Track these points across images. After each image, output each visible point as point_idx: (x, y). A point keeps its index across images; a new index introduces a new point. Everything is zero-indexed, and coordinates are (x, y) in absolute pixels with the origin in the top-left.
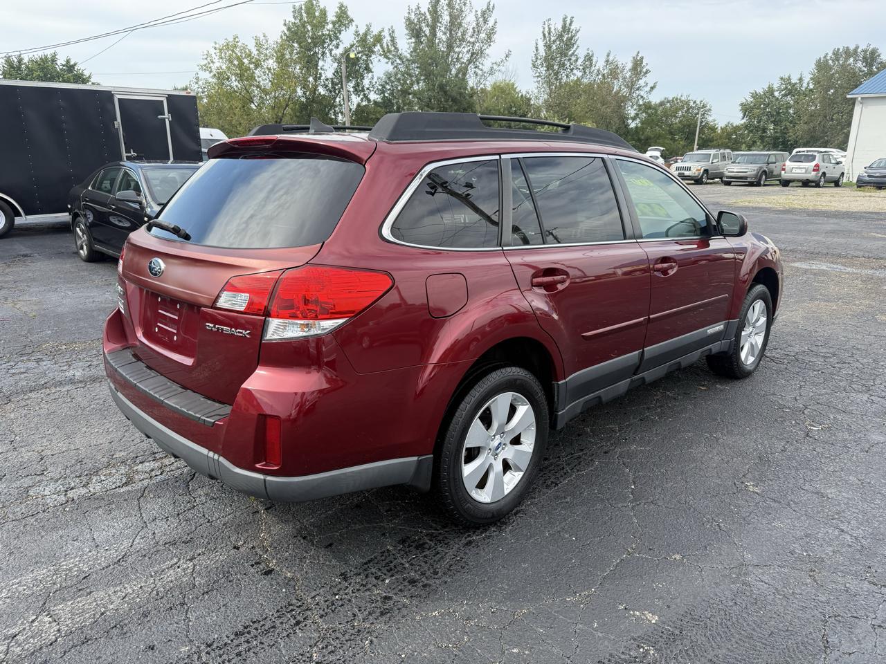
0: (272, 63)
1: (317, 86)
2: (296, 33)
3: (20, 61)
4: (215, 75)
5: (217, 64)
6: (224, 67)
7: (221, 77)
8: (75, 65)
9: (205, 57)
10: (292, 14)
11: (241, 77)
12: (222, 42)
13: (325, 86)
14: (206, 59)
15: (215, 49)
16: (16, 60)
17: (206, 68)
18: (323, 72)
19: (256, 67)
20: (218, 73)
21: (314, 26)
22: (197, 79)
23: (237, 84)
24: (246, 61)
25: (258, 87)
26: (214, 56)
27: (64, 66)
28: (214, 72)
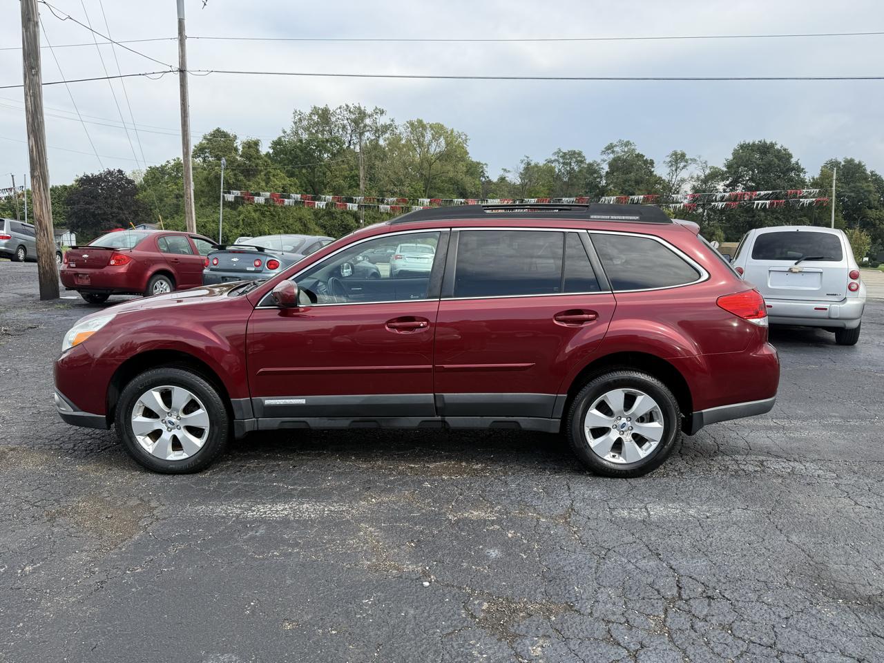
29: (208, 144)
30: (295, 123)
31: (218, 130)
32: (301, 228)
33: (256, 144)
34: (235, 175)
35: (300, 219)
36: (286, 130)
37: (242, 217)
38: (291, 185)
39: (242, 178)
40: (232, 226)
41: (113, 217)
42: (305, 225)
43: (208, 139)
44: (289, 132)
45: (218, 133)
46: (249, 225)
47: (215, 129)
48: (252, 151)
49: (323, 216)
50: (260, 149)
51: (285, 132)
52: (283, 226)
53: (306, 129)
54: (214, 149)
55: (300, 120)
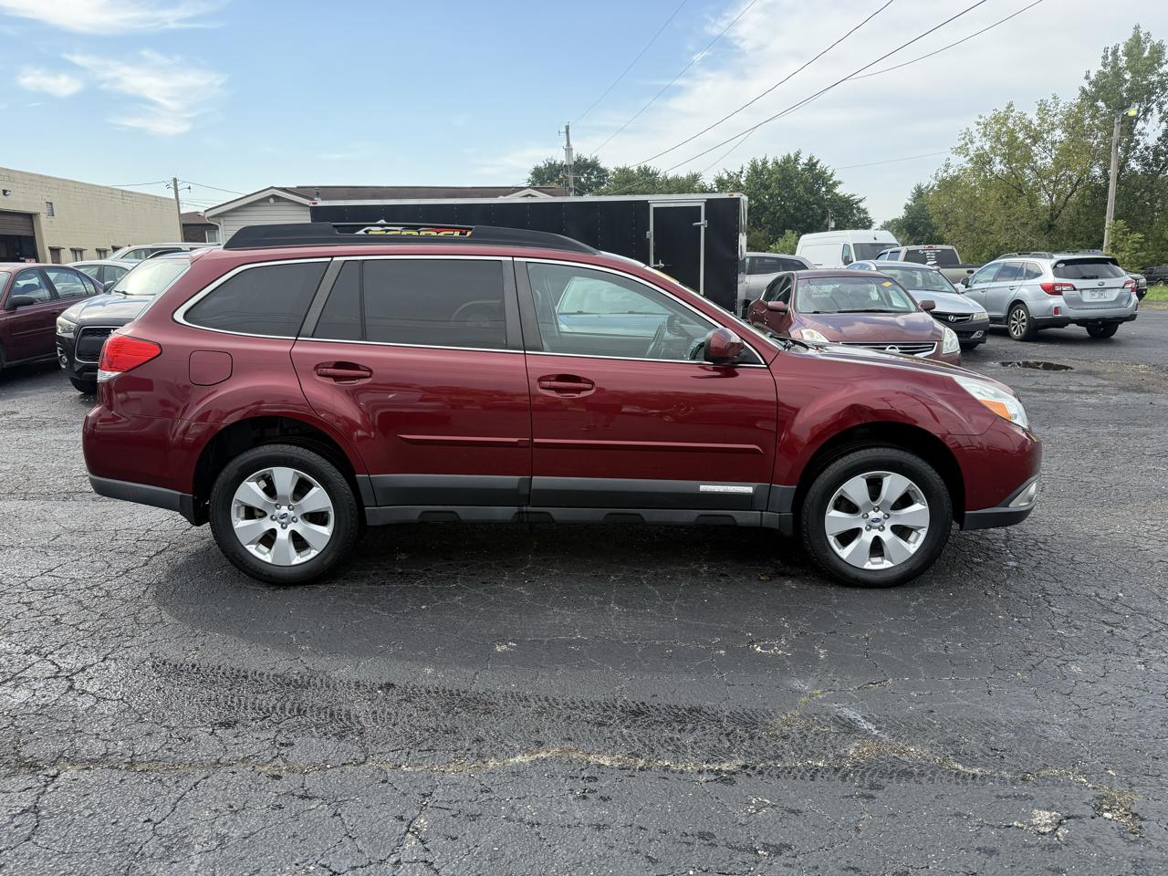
0: (1059, 135)
1: (1126, 160)
2: (1103, 87)
3: (765, 163)
4: (972, 159)
5: (978, 144)
6: (987, 147)
7: (982, 161)
8: (817, 162)
9: (963, 136)
10: (1101, 60)
11: (1008, 158)
12: (989, 115)
13: (1143, 159)
14: (964, 139)
15: (978, 124)
16: (760, 164)
17: (962, 150)
18: (1141, 138)
19: (1035, 142)
20: (976, 156)
21: (1135, 73)
22: (947, 166)
23: (1003, 167)
24: (1021, 136)
25: (1033, 169)
26: (975, 133)
27: (805, 165)
28: (972, 153)
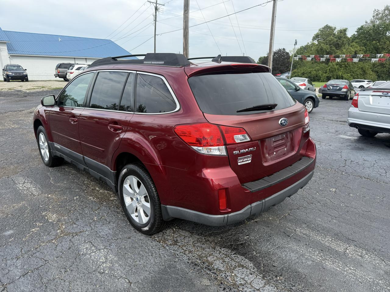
29: (320, 33)
30: (374, 16)
31: (327, 26)
32: (361, 73)
33: (345, 30)
34: (331, 47)
35: (362, 68)
36: (367, 21)
37: (329, 68)
38: (360, 50)
39: (334, 48)
40: (324, 72)
41: (278, 69)
42: (364, 71)
43: (321, 31)
44: (369, 22)
45: (327, 27)
46: (332, 71)
47: (325, 25)
48: (342, 35)
49: (378, 66)
50: (347, 33)
51: (366, 22)
52: (350, 72)
53: (381, 19)
54: (322, 35)
55: (377, 15)
